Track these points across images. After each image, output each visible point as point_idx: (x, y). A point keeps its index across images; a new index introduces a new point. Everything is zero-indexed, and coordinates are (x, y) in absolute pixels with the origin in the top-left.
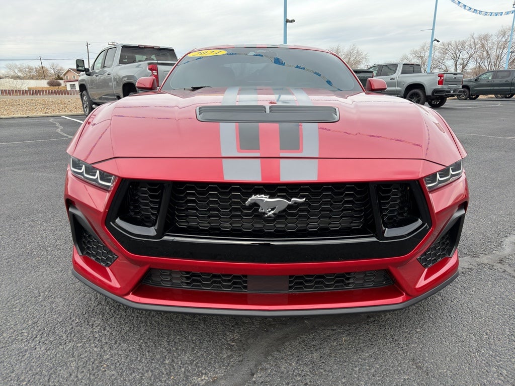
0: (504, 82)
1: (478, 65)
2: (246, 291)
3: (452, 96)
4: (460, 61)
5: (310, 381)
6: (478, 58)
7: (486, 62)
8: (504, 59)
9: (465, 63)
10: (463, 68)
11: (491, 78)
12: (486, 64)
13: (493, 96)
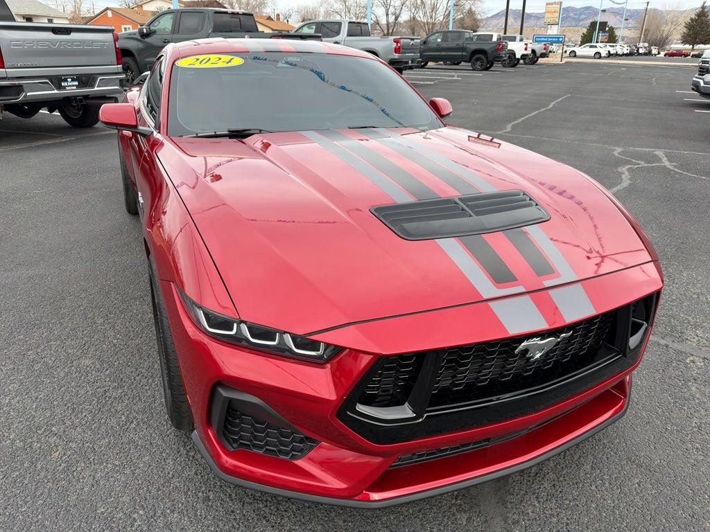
0: (454, 45)
1: (412, 15)
2: (487, 445)
3: (411, 68)
4: (391, 10)
5: (568, 519)
6: (412, 6)
7: (421, 12)
8: (439, 10)
9: (398, 12)
10: (396, 19)
11: (439, 40)
12: (422, 16)
13: (442, 63)
